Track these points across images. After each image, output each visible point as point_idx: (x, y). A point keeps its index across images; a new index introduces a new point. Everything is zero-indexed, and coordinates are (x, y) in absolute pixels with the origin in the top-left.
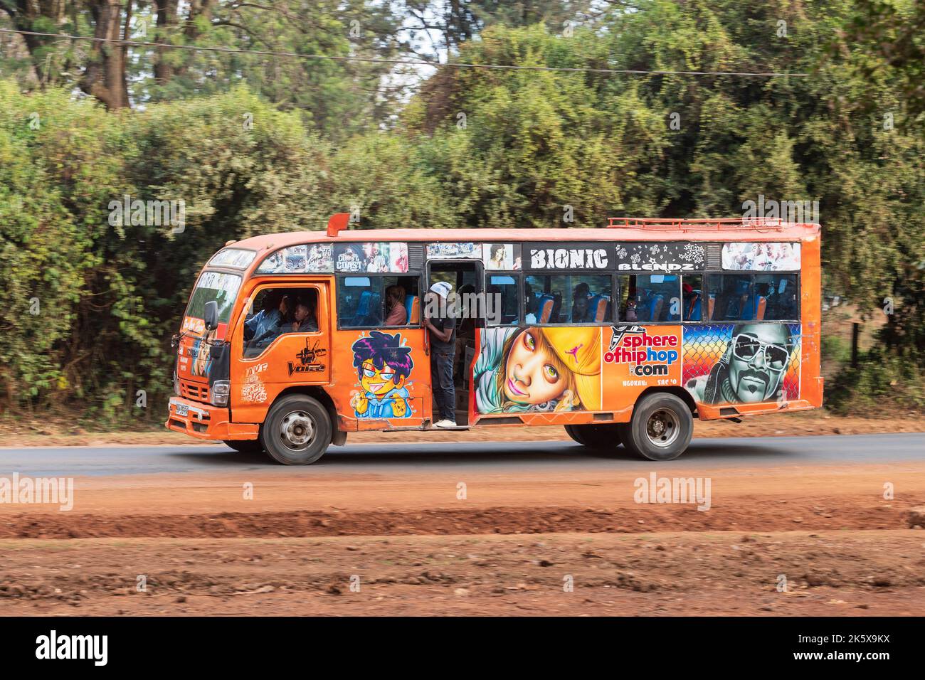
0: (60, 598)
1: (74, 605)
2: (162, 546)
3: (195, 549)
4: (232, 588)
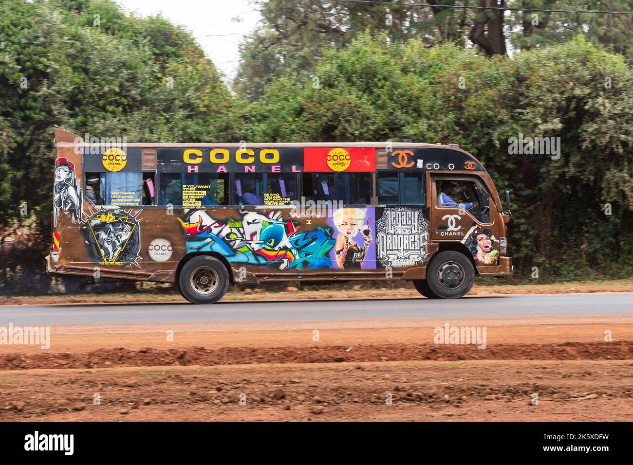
0: (448, 402)
1: (457, 406)
2: (521, 365)
3: (544, 368)
4: (568, 395)
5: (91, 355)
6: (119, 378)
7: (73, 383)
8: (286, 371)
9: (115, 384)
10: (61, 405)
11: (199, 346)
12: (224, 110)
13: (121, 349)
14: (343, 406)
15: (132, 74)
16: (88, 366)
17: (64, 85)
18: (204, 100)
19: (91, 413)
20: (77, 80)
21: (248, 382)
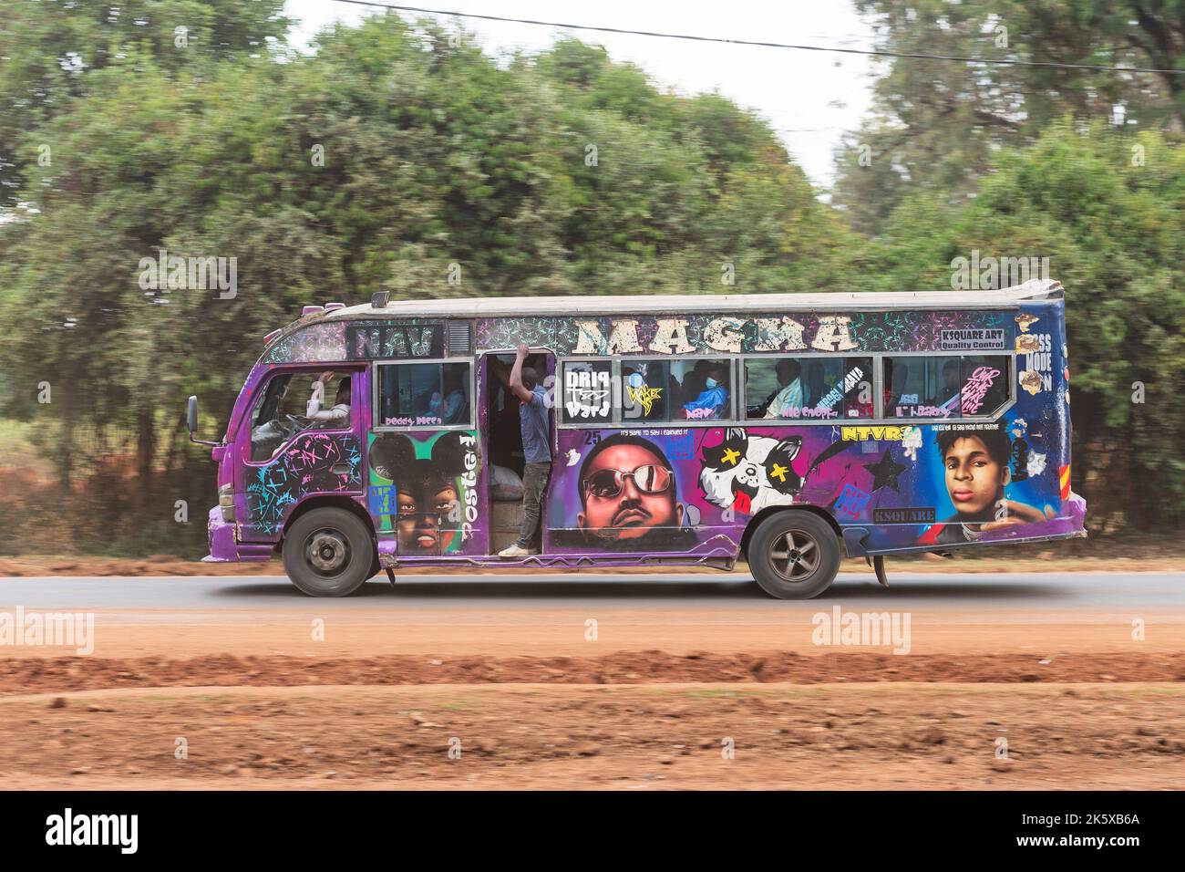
5: (605, 661)
6: (654, 701)
7: (577, 707)
8: (941, 696)
9: (649, 713)
10: (559, 746)
11: (788, 649)
12: (824, 251)
13: (655, 652)
14: (1047, 759)
15: (669, 188)
16: (599, 680)
17: (559, 208)
18: (789, 234)
19: (608, 761)
20: (579, 198)
21: (877, 713)
